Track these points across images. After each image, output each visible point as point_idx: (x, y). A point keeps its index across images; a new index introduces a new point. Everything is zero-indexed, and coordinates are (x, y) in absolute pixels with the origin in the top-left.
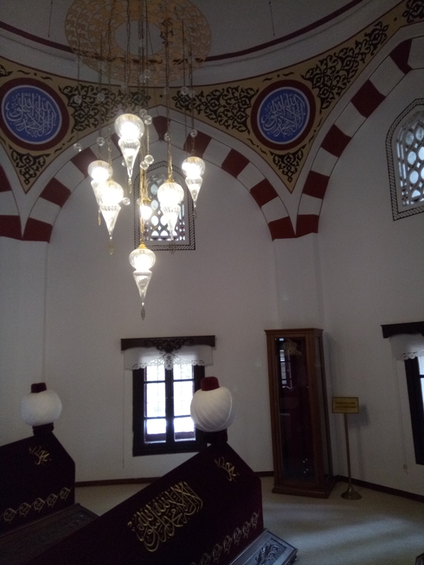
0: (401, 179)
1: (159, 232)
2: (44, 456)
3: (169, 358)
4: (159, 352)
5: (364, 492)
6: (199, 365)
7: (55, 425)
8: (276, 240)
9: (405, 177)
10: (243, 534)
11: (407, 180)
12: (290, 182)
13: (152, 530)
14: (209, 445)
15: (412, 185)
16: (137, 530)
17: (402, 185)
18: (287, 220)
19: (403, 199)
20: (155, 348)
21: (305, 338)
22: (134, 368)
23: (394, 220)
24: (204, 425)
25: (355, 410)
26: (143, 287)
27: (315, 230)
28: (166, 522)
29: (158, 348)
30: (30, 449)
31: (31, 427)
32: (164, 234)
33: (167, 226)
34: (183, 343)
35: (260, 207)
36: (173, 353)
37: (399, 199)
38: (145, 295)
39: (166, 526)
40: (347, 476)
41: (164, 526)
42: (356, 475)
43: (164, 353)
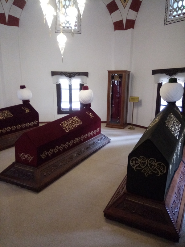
0: (170, 6)
1: (66, 24)
2: (28, 110)
3: (70, 80)
4: (66, 77)
5: (136, 128)
6: (82, 83)
7: (30, 101)
8: (116, 31)
9: (172, 5)
10: (94, 133)
11: (172, 7)
12: (125, 2)
13: (67, 127)
14: (84, 108)
15: (174, 9)
16: (62, 126)
17: (170, 9)
18: (122, 21)
19: (169, 15)
20: (64, 76)
21: (122, 74)
22: (57, 83)
23: (164, 25)
24: (83, 102)
25: (137, 101)
26: (62, 50)
27: (133, 27)
28: (71, 126)
29: (66, 76)
30: (22, 108)
31: (22, 101)
32: (68, 25)
33: (69, 21)
34: (76, 75)
35: (111, 15)
36: (72, 78)
37: (168, 15)
38: (63, 53)
39: (71, 127)
40: (131, 123)
41: (70, 127)
42: (134, 123)
43: (68, 78)
